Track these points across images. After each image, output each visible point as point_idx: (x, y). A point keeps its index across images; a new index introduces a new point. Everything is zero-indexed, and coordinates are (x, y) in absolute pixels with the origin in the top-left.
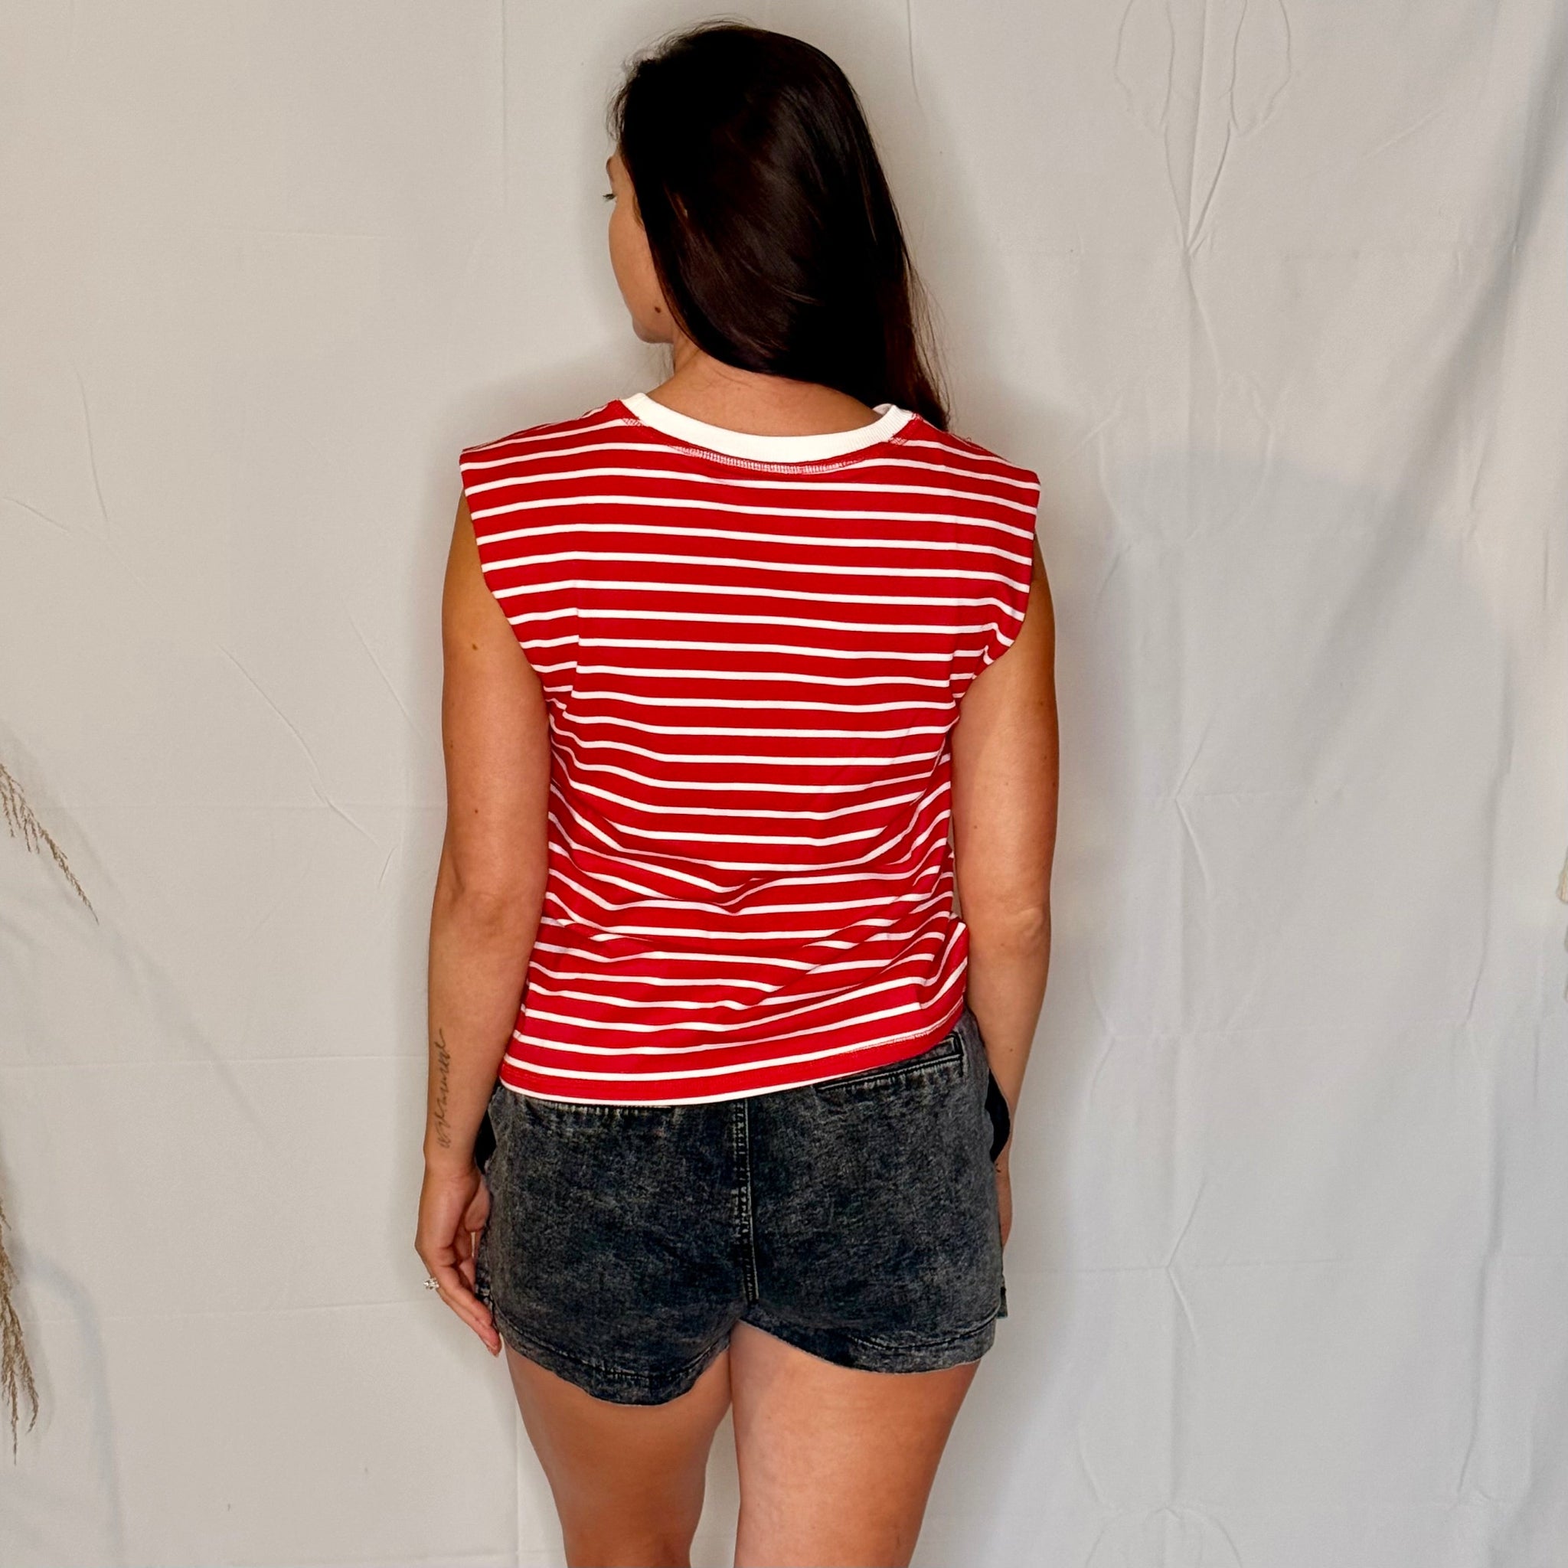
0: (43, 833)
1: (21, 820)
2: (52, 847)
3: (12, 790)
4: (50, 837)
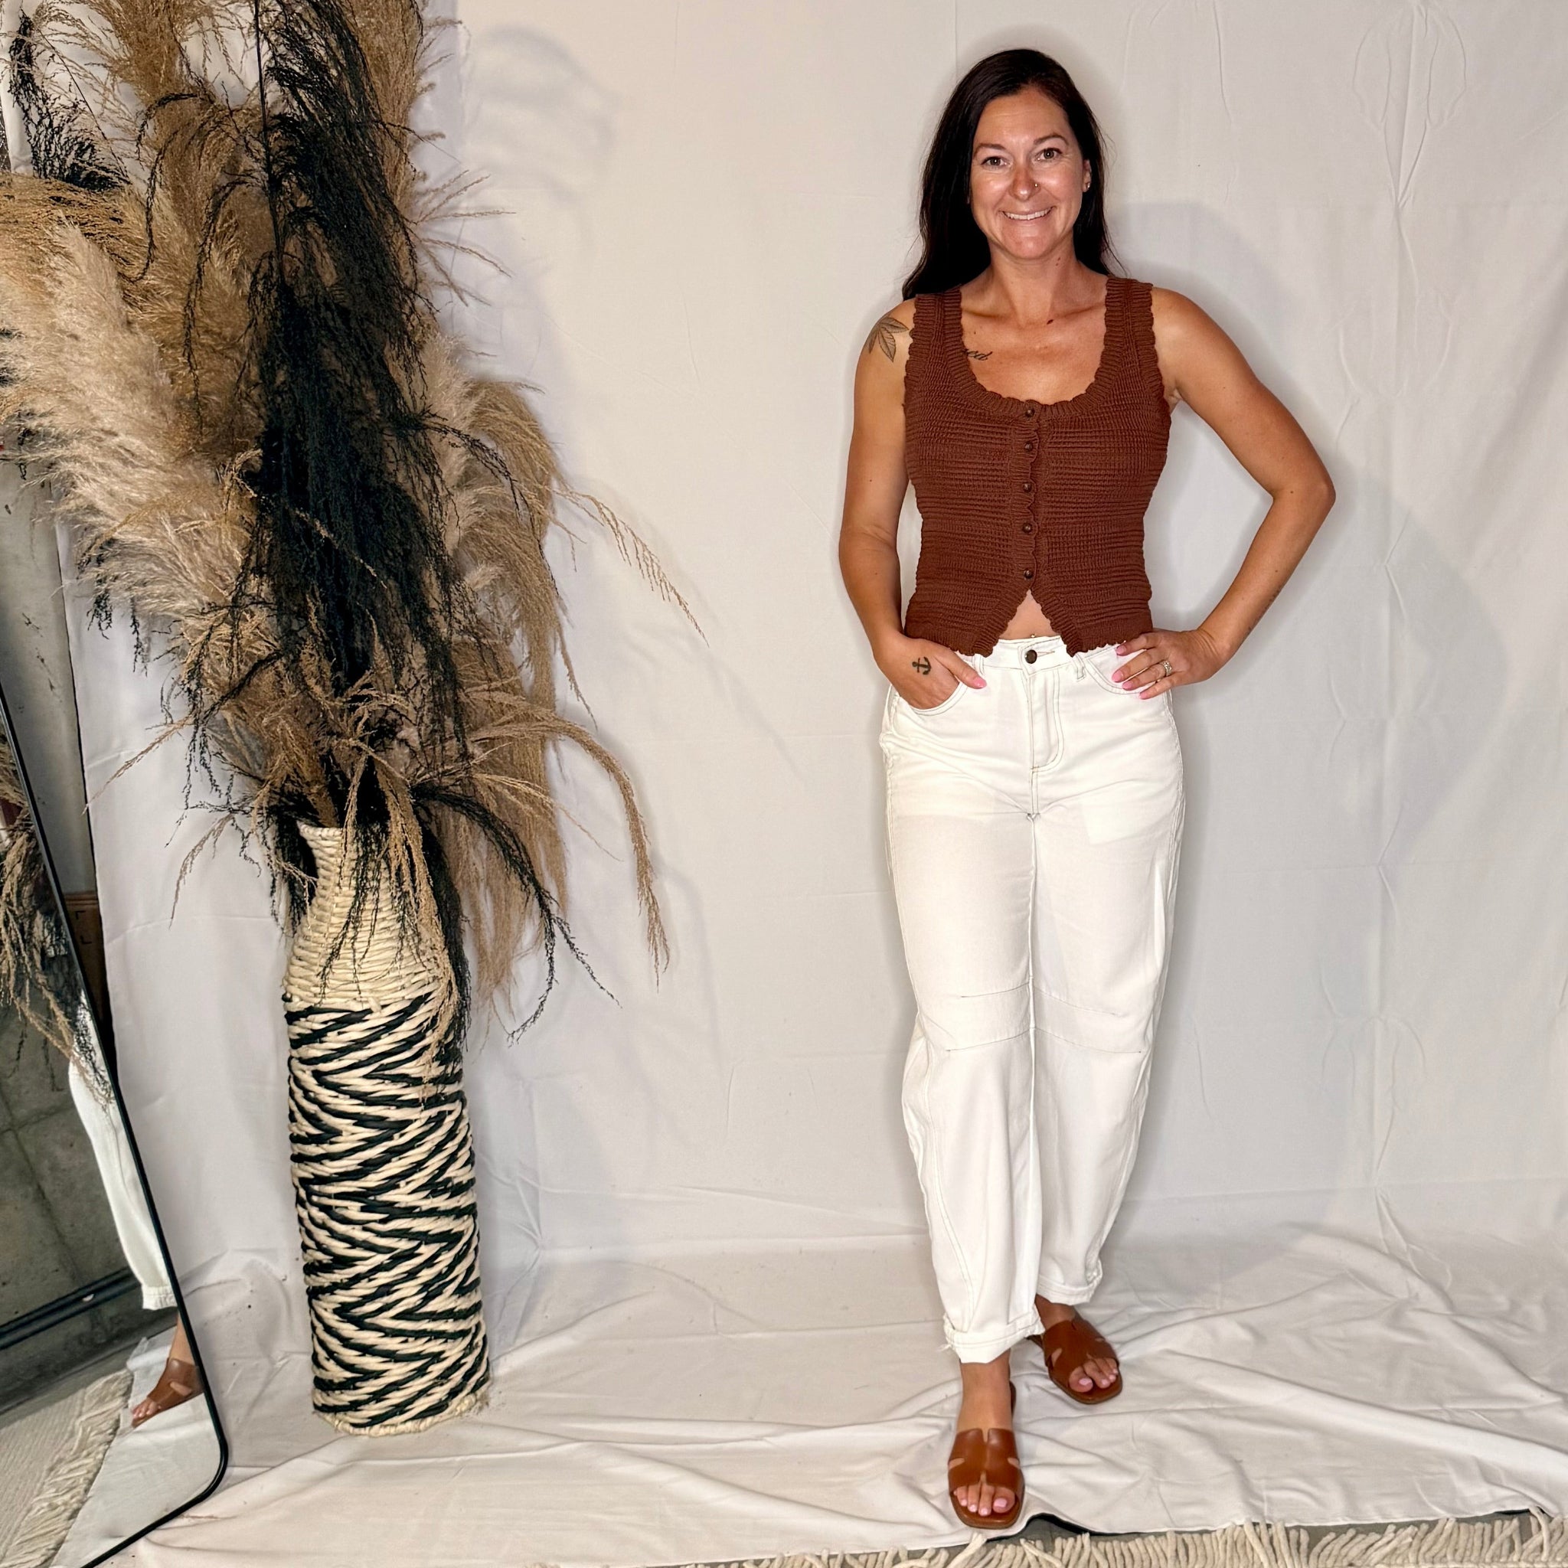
0: (672, 588)
1: (658, 581)
2: (679, 597)
3: (652, 560)
4: (677, 591)
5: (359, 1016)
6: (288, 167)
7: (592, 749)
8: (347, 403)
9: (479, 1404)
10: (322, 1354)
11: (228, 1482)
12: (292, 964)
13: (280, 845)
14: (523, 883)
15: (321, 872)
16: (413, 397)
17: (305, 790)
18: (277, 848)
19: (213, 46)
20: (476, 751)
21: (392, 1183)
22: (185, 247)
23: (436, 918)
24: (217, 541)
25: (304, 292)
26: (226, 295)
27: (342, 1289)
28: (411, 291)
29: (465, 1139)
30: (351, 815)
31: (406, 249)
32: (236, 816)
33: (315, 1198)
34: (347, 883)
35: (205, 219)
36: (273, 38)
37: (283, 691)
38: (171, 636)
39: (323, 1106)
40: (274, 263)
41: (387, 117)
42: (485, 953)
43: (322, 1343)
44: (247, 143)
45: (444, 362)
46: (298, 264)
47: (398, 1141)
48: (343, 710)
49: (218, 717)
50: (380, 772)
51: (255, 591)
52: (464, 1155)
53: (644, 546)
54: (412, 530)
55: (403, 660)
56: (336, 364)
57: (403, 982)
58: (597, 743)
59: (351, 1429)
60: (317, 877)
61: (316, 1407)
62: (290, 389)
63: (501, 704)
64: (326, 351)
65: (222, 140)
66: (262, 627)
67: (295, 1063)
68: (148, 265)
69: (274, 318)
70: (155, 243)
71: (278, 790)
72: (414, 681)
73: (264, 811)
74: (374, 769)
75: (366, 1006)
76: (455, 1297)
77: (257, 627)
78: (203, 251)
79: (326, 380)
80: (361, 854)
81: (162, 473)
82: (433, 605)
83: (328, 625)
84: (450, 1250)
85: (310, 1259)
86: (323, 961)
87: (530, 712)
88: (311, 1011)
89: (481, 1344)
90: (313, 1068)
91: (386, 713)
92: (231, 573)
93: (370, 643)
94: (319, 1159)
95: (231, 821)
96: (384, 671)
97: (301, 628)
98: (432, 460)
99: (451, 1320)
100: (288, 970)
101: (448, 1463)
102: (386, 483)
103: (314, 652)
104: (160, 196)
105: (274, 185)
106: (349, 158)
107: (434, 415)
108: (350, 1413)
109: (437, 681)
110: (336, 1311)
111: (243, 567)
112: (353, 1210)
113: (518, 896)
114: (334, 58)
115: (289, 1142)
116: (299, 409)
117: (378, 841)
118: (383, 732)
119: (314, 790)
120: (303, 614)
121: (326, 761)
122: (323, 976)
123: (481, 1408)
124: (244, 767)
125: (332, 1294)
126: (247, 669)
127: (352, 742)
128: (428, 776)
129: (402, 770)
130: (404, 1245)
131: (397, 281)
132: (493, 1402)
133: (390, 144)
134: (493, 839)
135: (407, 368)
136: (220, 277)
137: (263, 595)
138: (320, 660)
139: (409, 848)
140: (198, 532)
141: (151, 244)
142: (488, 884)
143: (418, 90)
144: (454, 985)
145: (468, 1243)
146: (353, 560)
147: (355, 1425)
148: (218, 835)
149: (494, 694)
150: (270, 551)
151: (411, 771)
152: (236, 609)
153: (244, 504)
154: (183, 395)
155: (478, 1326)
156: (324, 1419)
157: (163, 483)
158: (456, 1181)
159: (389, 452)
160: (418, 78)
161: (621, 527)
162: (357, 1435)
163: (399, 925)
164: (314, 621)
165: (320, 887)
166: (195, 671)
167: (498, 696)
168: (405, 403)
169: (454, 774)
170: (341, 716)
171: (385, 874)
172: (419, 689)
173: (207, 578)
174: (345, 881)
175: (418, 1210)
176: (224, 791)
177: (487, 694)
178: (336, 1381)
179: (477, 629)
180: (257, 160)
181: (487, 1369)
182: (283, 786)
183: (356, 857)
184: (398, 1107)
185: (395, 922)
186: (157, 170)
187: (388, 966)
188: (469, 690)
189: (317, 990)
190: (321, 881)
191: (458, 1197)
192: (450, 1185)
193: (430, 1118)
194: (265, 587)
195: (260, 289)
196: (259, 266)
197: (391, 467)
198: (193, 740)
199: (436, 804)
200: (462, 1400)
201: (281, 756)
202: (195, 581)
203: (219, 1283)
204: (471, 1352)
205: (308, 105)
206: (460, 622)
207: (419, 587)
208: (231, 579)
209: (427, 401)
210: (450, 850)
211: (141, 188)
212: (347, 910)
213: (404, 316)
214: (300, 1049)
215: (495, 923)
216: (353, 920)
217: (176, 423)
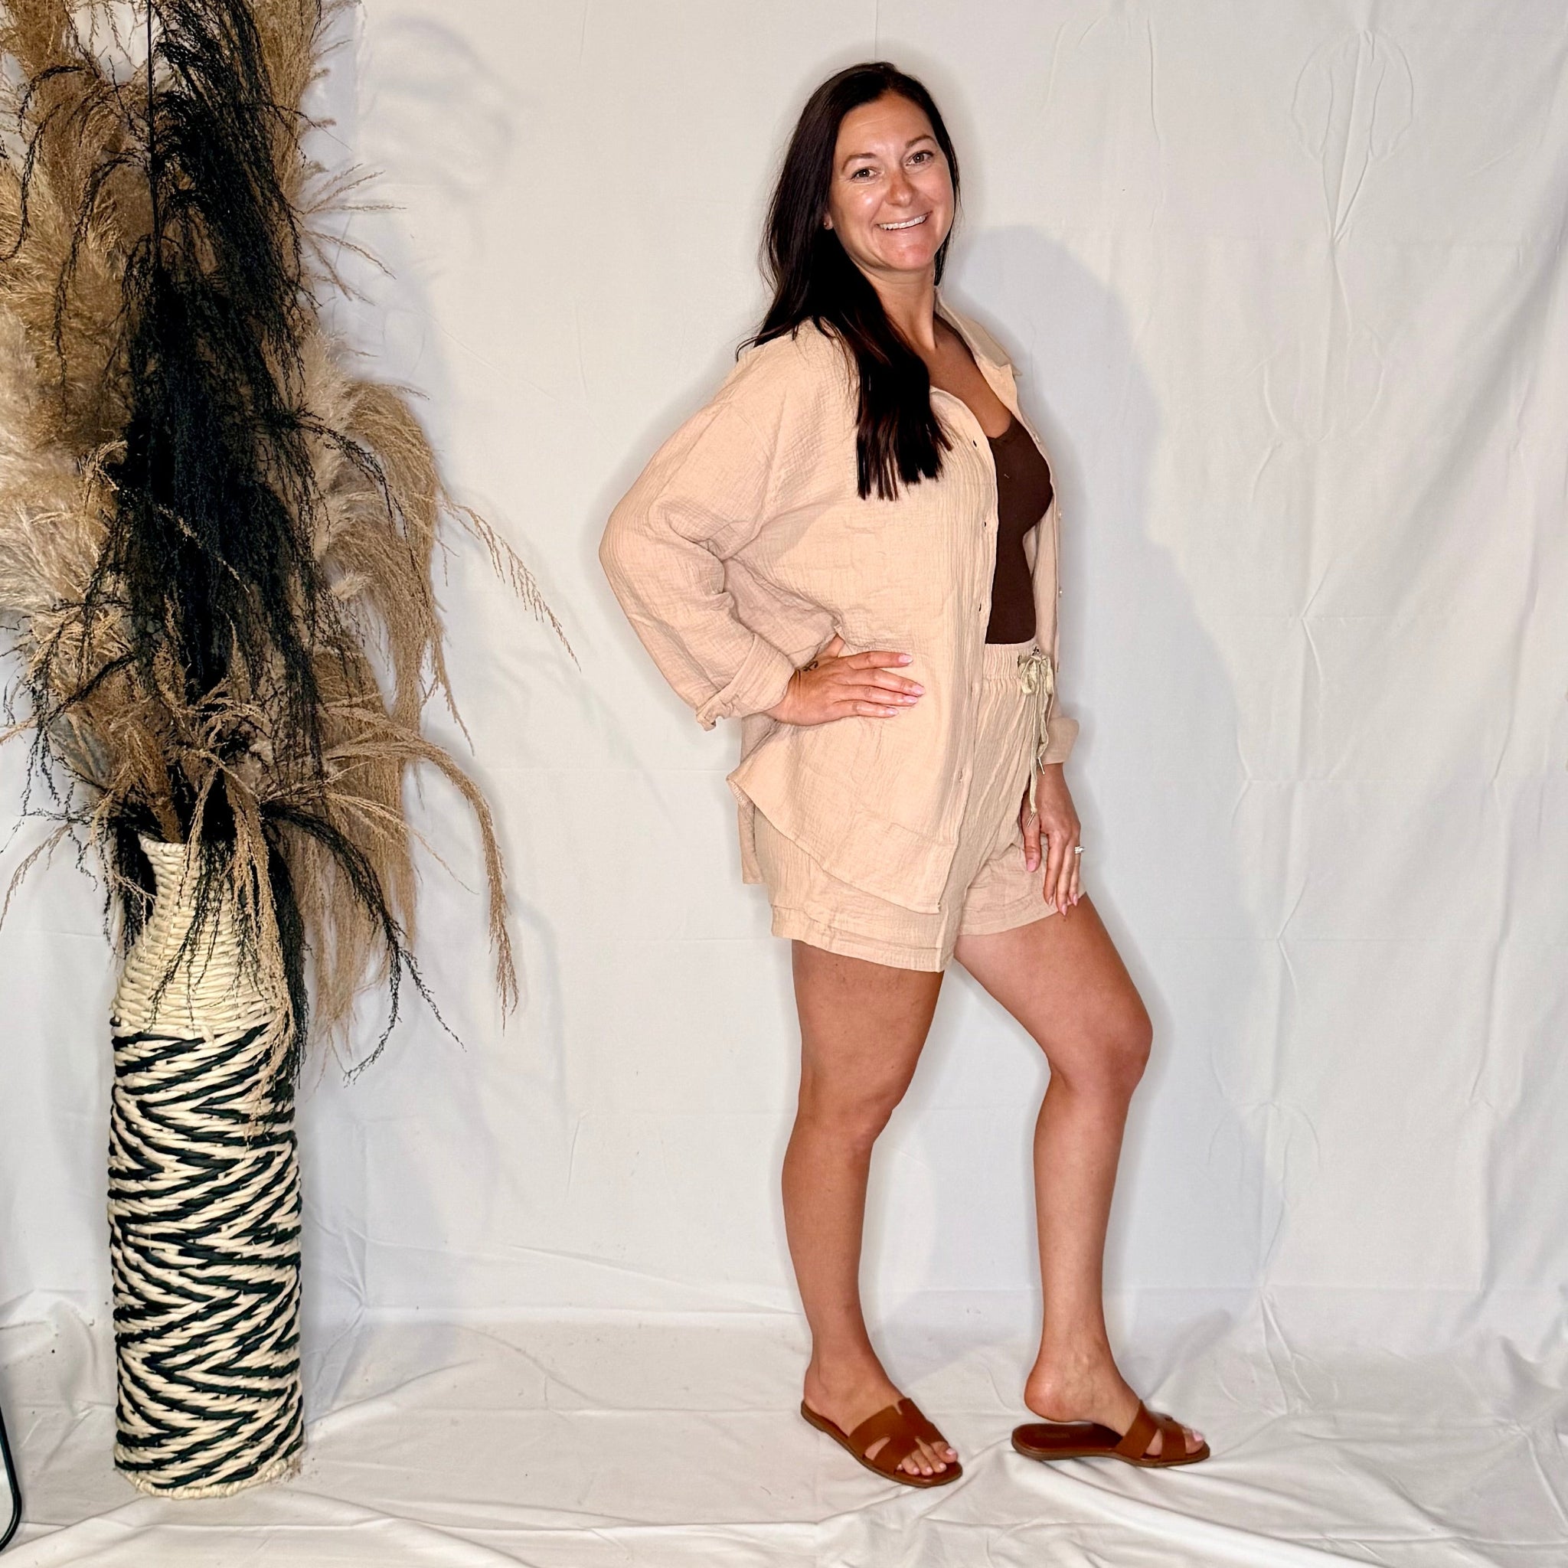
0: (547, 608)
1: (532, 599)
2: (552, 618)
3: (527, 578)
4: (551, 612)
5: (192, 1045)
6: (173, 148)
7: (451, 773)
8: (219, 398)
9: (290, 1471)
10: (128, 1407)
11: (18, 1541)
12: (123, 986)
13: (118, 860)
14: (371, 911)
15: (161, 889)
16: (289, 394)
17: (150, 802)
18: (114, 862)
19: (102, 20)
20: (331, 770)
21: (213, 1226)
22: (59, 227)
23: (277, 944)
24: (74, 535)
25: (182, 278)
26: (97, 276)
27: (154, 1337)
28: (293, 284)
29: (293, 1183)
30: (196, 831)
31: (290, 240)
32: (77, 827)
33: (131, 1238)
34: (187, 903)
35: (82, 198)
36: (165, 14)
37: (133, 696)
38: (19, 633)
39: (145, 1139)
40: (151, 247)
41: (279, 101)
42: (326, 985)
43: (129, 1396)
44: (131, 121)
45: (323, 360)
46: (177, 249)
47: (222, 1181)
48: (194, 719)
49: (63, 720)
50: (229, 787)
51: (111, 589)
52: (291, 1200)
53: (520, 563)
54: (279, 533)
55: (262, 669)
56: (209, 356)
57: (238, 1011)
58: (458, 767)
59: (153, 1489)
60: (156, 895)
61: (117, 1463)
62: (161, 380)
63: (360, 721)
64: (201, 341)
65: (105, 116)
66: (116, 627)
67: (119, 1092)
68: (20, 243)
69: (148, 303)
70: (30, 221)
71: (120, 801)
72: (272, 692)
73: (105, 822)
74: (223, 783)
75: (198, 1035)
76: (272, 1353)
77: (110, 627)
78: (79, 230)
79: (199, 371)
80: (204, 872)
81: (21, 461)
82: (297, 612)
83: (185, 627)
84: (269, 1302)
85: (121, 1304)
86: (156, 985)
87: (389, 731)
88: (140, 1037)
89: (296, 1405)
90: (138, 1098)
91: (240, 724)
92: (86, 569)
93: (229, 649)
94: (137, 1196)
95: (69, 832)
96: (241, 680)
97: (157, 631)
98: (305, 460)
99: (266, 1378)
100: (119, 992)
101: (254, 1532)
102: (254, 482)
103: (168, 656)
104: (37, 171)
105: (156, 166)
106: (236, 140)
107: (309, 414)
108: (153, 1472)
109: (296, 693)
110: (145, 1361)
111: (99, 563)
112: (170, 1252)
113: (365, 926)
114: (227, 36)
115: (107, 1176)
116: (169, 400)
117: (223, 860)
118: (235, 744)
119: (159, 803)
120: (159, 615)
121: (174, 770)
122: (155, 1000)
123: (292, 1475)
124: (87, 774)
125: (143, 1342)
126: (97, 670)
127: (203, 753)
128: (279, 793)
129: (253, 785)
130: (221, 1293)
131: (280, 271)
132: (305, 1470)
133: (280, 129)
134: (343, 864)
135: (285, 364)
136: (94, 259)
137: (118, 594)
138: (174, 664)
139: (254, 869)
140: (54, 523)
141: (26, 223)
142: (333, 912)
143: (312, 75)
144: (291, 1018)
145: (290, 1296)
146: (215, 560)
147: (157, 1486)
148: (54, 845)
149: (355, 710)
150: (130, 547)
151: (262, 787)
152: (89, 608)
153: (105, 498)
154: (48, 380)
155: (294, 1386)
156: (126, 1478)
157: (22, 472)
158: (280, 1228)
159: (261, 450)
160: (312, 63)
161: (498, 542)
162: (159, 1496)
163: (238, 950)
164: (170, 623)
165: (158, 906)
166: (43, 670)
167: (358, 713)
168: (280, 399)
169: (306, 792)
170: (193, 726)
171: (228, 895)
172: (276, 700)
173: (61, 573)
174: (185, 901)
175: (239, 1257)
176: (63, 799)
177: (346, 712)
178: (141, 1436)
179: (341, 641)
180: (140, 139)
181: (301, 1433)
182: (127, 796)
183: (198, 875)
184: (225, 1145)
185: (234, 946)
186: (37, 146)
187: (225, 994)
188: (327, 705)
189: (148, 1015)
190: (160, 900)
191: (282, 1245)
192: (274, 1231)
193: (258, 1158)
194: (121, 586)
195: (135, 273)
196: (137, 249)
197: (262, 466)
198: (36, 743)
199: (285, 823)
200: (272, 1465)
201: (125, 766)
202: (48, 575)
203: (23, 1325)
204: (285, 1414)
205: (197, 83)
206: (324, 632)
207: (283, 593)
208: (87, 575)
209: (304, 400)
210: (296, 873)
211: (18, 164)
212: (186, 931)
213: (285, 309)
214: (125, 1078)
215: (338, 954)
216: (190, 942)
217: (39, 408)
